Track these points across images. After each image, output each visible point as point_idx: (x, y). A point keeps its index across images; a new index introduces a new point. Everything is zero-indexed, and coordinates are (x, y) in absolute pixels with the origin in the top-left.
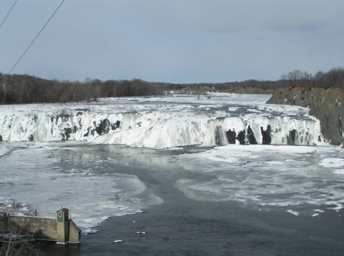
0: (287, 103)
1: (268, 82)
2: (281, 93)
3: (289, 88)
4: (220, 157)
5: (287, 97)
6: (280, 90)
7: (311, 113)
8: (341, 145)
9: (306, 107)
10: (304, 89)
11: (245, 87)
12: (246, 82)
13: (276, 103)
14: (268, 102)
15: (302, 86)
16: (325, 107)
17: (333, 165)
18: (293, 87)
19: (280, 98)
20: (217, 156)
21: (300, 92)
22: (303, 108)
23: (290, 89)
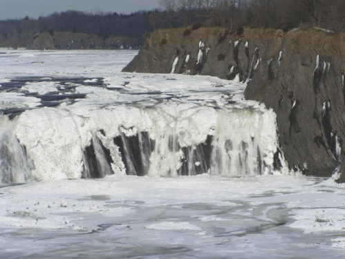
0: (180, 70)
1: (113, 17)
2: (164, 42)
3: (182, 30)
4: (25, 215)
5: (178, 53)
6: (161, 34)
7: (249, 95)
8: (336, 176)
9: (231, 77)
10: (223, 30)
11: (51, 32)
12: (55, 17)
13: (152, 69)
14: (129, 68)
15: (218, 24)
16: (288, 77)
17: (326, 228)
18: (195, 28)
19: (160, 57)
20: (16, 214)
21: (212, 39)
22: (224, 81)
23: (187, 33)
